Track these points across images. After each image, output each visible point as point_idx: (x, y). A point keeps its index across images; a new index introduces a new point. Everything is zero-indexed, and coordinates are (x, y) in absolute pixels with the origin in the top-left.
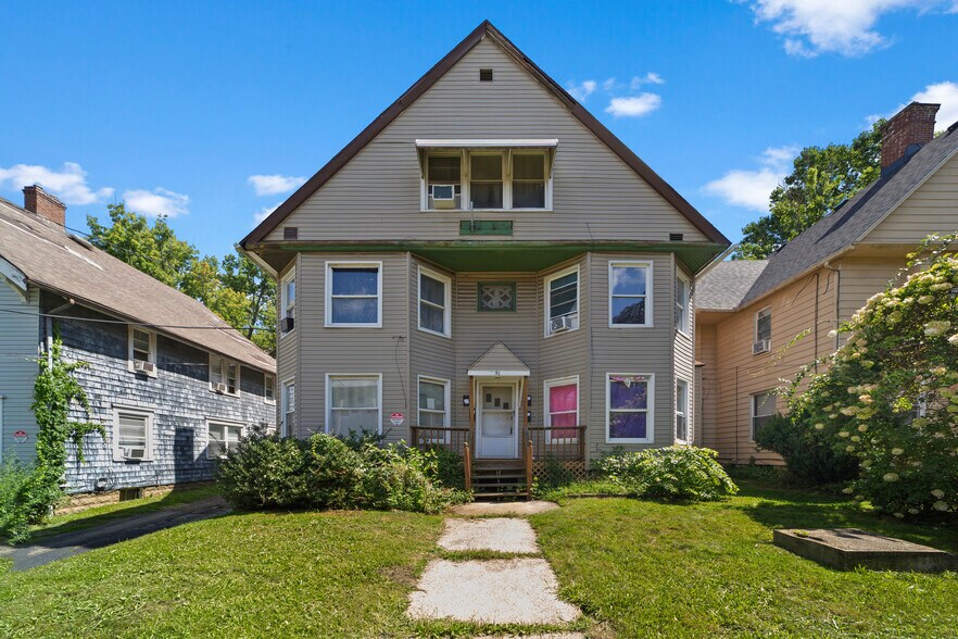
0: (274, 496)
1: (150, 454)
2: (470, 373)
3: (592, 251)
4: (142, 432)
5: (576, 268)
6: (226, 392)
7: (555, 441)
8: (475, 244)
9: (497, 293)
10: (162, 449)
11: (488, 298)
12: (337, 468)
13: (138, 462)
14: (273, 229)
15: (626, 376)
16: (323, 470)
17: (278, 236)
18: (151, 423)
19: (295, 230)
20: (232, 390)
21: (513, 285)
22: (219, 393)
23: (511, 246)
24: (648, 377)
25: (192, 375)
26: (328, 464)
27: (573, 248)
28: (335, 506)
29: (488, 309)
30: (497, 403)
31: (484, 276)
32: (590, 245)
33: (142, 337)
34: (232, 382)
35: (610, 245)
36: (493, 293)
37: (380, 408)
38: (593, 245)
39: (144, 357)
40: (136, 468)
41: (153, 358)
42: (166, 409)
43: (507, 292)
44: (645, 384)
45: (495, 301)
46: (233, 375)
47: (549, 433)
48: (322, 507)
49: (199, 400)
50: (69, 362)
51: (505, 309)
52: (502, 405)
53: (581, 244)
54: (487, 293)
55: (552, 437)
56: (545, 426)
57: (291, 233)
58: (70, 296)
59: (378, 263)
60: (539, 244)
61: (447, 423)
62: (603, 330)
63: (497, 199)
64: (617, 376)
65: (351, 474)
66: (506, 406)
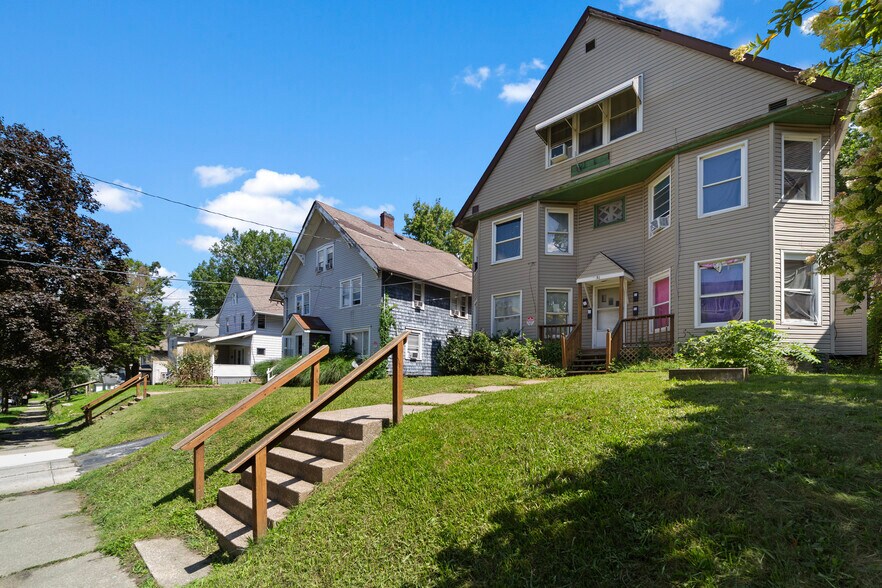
0: (454, 368)
1: (420, 357)
2: (579, 281)
3: (679, 153)
4: (417, 343)
5: (668, 173)
6: (459, 316)
7: (657, 330)
8: (580, 181)
9: (611, 210)
10: (425, 354)
11: (604, 215)
12: (481, 351)
13: (415, 360)
14: (467, 210)
15: (716, 262)
16: (474, 352)
17: (470, 214)
18: (421, 336)
19: (478, 206)
20: (463, 315)
21: (623, 200)
22: (456, 317)
23: (612, 172)
24: (744, 259)
25: (441, 306)
26: (477, 349)
27: (661, 157)
28: (481, 374)
29: (605, 224)
30: (611, 303)
31: (598, 199)
32: (674, 150)
33: (418, 286)
34: (463, 309)
35: (695, 142)
36: (608, 210)
37: (521, 315)
38: (679, 148)
39: (418, 298)
40: (414, 364)
41: (423, 298)
42: (427, 329)
43: (619, 206)
44: (741, 266)
45: (610, 216)
46: (464, 304)
47: (651, 322)
48: (474, 374)
49: (445, 322)
50: (391, 305)
51: (619, 221)
52: (615, 303)
53: (667, 150)
54: (604, 211)
55: (655, 327)
56: (649, 315)
57: (476, 209)
58: (391, 271)
59: (519, 214)
60: (629, 164)
61: (570, 322)
62: (694, 222)
63: (598, 139)
64: (706, 263)
65: (489, 355)
66: (618, 304)
